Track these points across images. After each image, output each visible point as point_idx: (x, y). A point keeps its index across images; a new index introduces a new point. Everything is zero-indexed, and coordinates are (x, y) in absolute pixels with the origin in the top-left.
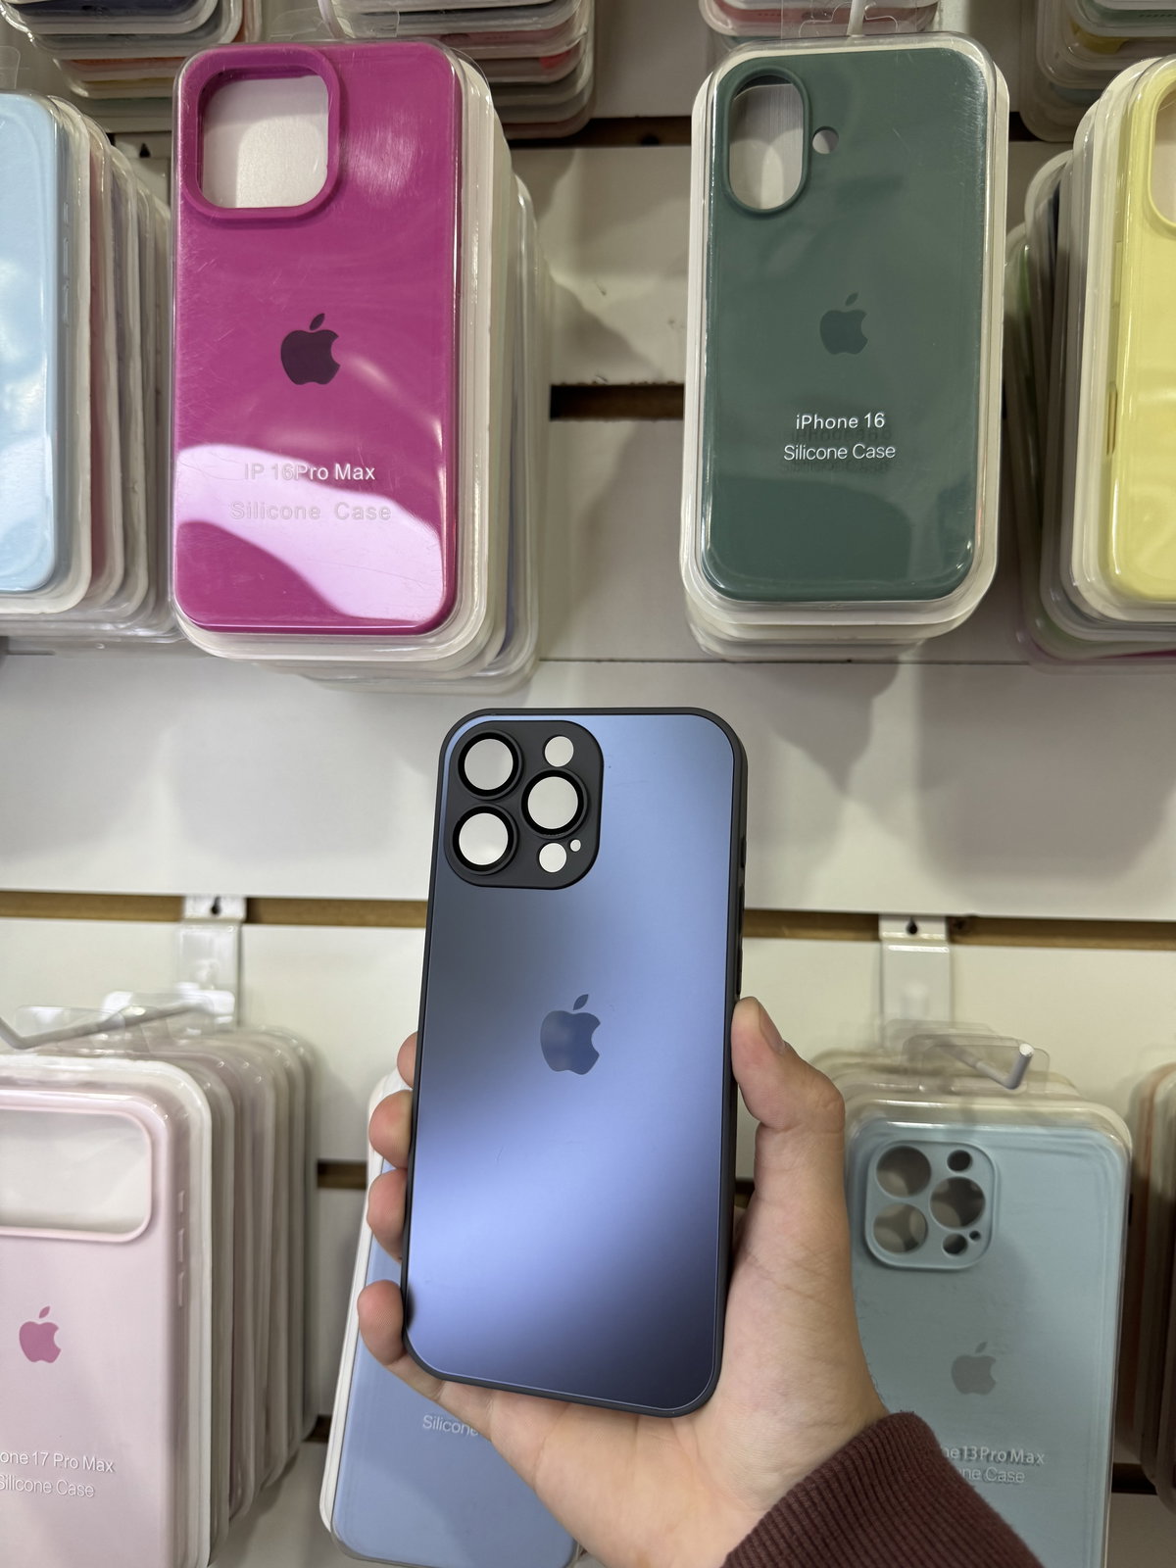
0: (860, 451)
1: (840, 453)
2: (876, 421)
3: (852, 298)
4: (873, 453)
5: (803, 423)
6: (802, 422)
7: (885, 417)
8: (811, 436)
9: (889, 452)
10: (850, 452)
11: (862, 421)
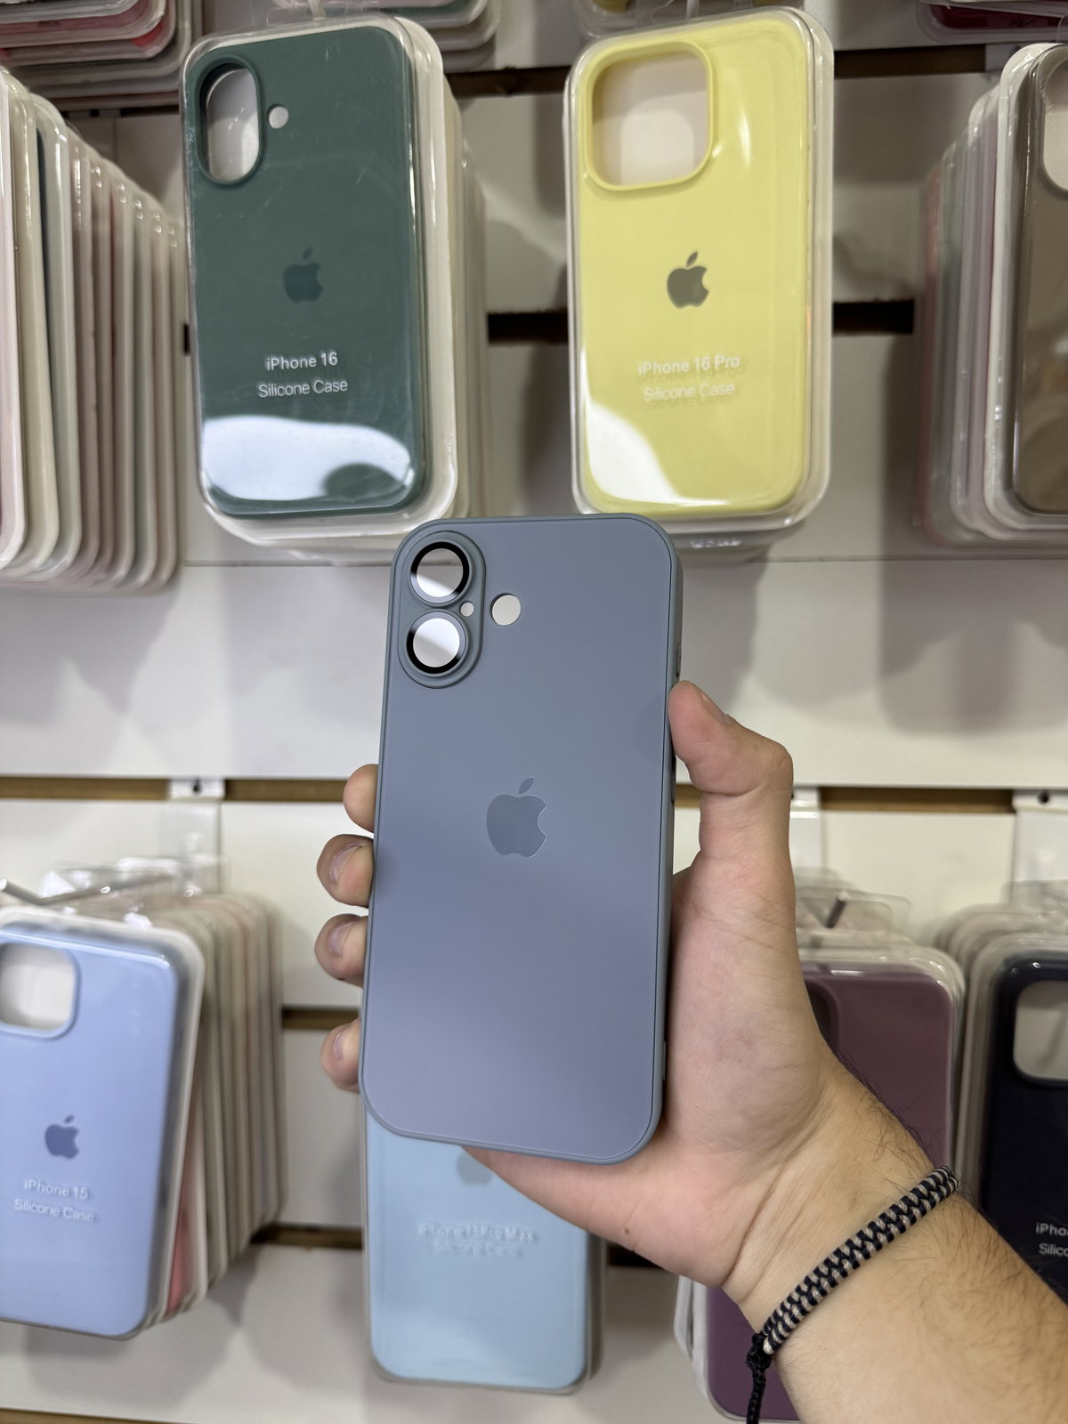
0: (319, 386)
1: (304, 388)
2: (330, 359)
4: (330, 387)
6: (271, 363)
7: (337, 356)
8: (280, 376)
9: (342, 386)
10: (311, 389)
11: (319, 360)
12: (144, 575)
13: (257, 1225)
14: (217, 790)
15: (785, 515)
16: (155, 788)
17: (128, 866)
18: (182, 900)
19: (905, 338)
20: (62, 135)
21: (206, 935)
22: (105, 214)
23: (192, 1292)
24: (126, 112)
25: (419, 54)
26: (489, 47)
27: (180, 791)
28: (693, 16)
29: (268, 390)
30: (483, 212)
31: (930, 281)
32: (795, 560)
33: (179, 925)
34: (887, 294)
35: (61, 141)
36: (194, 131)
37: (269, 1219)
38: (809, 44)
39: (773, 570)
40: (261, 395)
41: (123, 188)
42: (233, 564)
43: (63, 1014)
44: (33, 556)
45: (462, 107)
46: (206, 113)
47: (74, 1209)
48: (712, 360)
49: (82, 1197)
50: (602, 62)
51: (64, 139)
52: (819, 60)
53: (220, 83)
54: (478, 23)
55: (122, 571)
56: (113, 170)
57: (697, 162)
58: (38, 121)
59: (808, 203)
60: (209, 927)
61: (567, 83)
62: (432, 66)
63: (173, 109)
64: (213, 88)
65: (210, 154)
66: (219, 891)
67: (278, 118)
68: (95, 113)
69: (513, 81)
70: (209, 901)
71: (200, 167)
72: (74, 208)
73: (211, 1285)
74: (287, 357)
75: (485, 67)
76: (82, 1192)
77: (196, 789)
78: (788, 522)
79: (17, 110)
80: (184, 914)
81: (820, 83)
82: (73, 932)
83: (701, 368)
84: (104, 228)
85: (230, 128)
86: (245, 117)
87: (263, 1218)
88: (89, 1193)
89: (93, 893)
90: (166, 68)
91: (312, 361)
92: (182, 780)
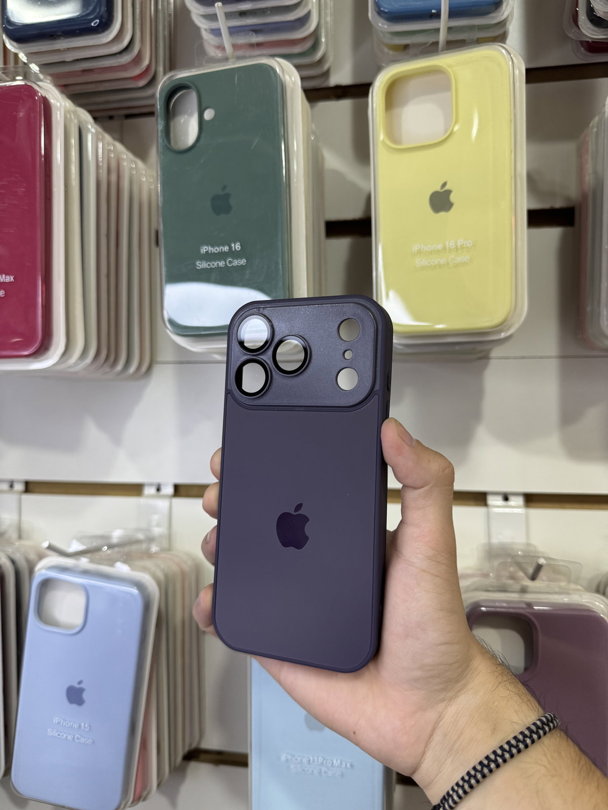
0: (230, 262)
1: (221, 264)
2: (237, 247)
3: (224, 188)
4: (236, 263)
5: (204, 251)
6: (204, 249)
7: (241, 245)
8: (209, 257)
9: (243, 262)
10: (226, 264)
11: (230, 248)
12: (132, 369)
13: (187, 749)
14: (170, 490)
15: (500, 332)
16: (135, 489)
17: (117, 535)
18: (149, 555)
19: (570, 229)
20: (92, 129)
21: (161, 576)
22: (114, 170)
23: (148, 789)
24: (128, 116)
25: (287, 78)
26: (326, 74)
27: (149, 491)
28: (443, 50)
29: (202, 265)
30: (323, 163)
31: (584, 196)
32: (507, 358)
33: (145, 569)
34: (558, 204)
35: (92, 132)
36: (163, 123)
37: (194, 746)
38: (510, 63)
39: (493, 363)
40: (197, 268)
41: (125, 157)
42: (181, 363)
43: (78, 620)
44: (70, 357)
45: (312, 107)
46: (170, 113)
47: (81, 736)
48: (456, 243)
49: (86, 729)
50: (391, 77)
51: (93, 130)
52: (517, 72)
53: (178, 98)
54: (321, 62)
55: (120, 367)
56: (120, 147)
57: (446, 131)
58: (80, 122)
59: (511, 153)
60: (163, 570)
61: (371, 91)
62: (294, 83)
63: (152, 114)
64: (174, 100)
65: (172, 135)
66: (169, 549)
67: (208, 115)
68: (111, 118)
69: (341, 92)
70: (163, 555)
71: (166, 142)
72: (98, 167)
73: (159, 785)
74: (213, 246)
75: (324, 85)
76: (86, 726)
77: (158, 490)
78: (503, 335)
79: (68, 116)
80: (148, 563)
81: (517, 84)
82: (86, 573)
83: (450, 248)
84: (114, 178)
85: (182, 121)
86: (191, 115)
87: (190, 745)
88: (90, 726)
89: (98, 549)
90: (149, 92)
91: (226, 249)
92: (151, 485)
